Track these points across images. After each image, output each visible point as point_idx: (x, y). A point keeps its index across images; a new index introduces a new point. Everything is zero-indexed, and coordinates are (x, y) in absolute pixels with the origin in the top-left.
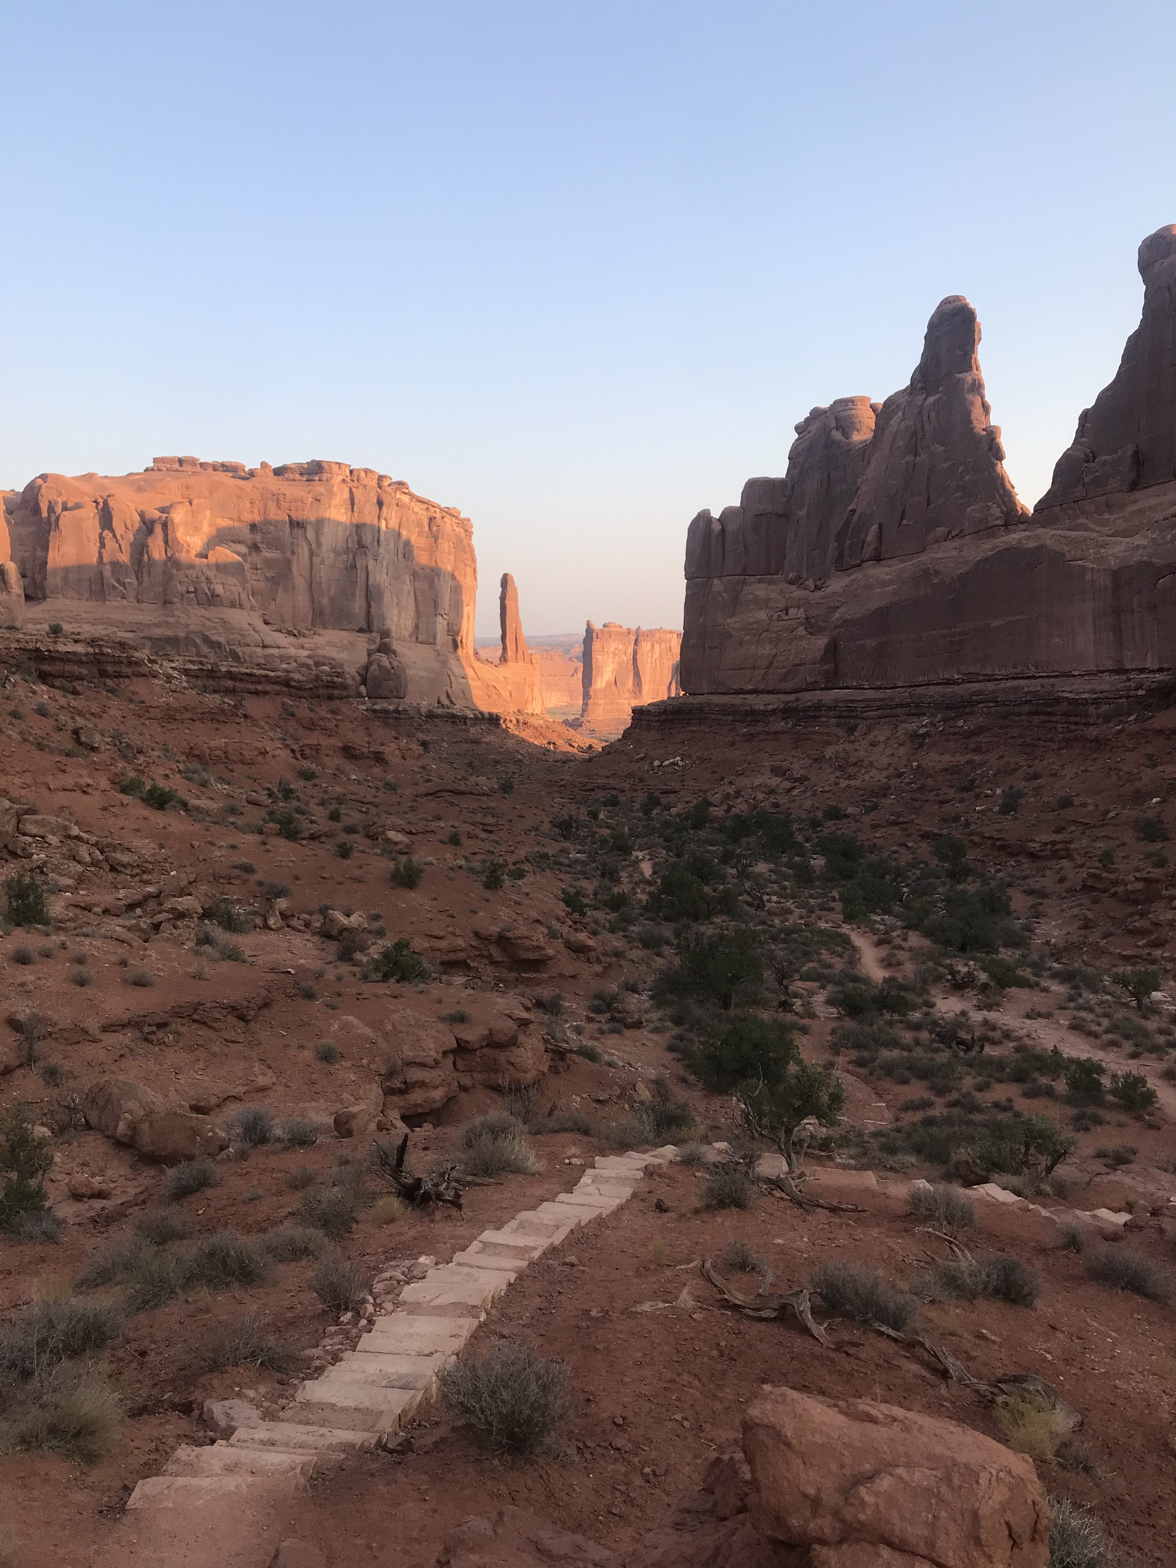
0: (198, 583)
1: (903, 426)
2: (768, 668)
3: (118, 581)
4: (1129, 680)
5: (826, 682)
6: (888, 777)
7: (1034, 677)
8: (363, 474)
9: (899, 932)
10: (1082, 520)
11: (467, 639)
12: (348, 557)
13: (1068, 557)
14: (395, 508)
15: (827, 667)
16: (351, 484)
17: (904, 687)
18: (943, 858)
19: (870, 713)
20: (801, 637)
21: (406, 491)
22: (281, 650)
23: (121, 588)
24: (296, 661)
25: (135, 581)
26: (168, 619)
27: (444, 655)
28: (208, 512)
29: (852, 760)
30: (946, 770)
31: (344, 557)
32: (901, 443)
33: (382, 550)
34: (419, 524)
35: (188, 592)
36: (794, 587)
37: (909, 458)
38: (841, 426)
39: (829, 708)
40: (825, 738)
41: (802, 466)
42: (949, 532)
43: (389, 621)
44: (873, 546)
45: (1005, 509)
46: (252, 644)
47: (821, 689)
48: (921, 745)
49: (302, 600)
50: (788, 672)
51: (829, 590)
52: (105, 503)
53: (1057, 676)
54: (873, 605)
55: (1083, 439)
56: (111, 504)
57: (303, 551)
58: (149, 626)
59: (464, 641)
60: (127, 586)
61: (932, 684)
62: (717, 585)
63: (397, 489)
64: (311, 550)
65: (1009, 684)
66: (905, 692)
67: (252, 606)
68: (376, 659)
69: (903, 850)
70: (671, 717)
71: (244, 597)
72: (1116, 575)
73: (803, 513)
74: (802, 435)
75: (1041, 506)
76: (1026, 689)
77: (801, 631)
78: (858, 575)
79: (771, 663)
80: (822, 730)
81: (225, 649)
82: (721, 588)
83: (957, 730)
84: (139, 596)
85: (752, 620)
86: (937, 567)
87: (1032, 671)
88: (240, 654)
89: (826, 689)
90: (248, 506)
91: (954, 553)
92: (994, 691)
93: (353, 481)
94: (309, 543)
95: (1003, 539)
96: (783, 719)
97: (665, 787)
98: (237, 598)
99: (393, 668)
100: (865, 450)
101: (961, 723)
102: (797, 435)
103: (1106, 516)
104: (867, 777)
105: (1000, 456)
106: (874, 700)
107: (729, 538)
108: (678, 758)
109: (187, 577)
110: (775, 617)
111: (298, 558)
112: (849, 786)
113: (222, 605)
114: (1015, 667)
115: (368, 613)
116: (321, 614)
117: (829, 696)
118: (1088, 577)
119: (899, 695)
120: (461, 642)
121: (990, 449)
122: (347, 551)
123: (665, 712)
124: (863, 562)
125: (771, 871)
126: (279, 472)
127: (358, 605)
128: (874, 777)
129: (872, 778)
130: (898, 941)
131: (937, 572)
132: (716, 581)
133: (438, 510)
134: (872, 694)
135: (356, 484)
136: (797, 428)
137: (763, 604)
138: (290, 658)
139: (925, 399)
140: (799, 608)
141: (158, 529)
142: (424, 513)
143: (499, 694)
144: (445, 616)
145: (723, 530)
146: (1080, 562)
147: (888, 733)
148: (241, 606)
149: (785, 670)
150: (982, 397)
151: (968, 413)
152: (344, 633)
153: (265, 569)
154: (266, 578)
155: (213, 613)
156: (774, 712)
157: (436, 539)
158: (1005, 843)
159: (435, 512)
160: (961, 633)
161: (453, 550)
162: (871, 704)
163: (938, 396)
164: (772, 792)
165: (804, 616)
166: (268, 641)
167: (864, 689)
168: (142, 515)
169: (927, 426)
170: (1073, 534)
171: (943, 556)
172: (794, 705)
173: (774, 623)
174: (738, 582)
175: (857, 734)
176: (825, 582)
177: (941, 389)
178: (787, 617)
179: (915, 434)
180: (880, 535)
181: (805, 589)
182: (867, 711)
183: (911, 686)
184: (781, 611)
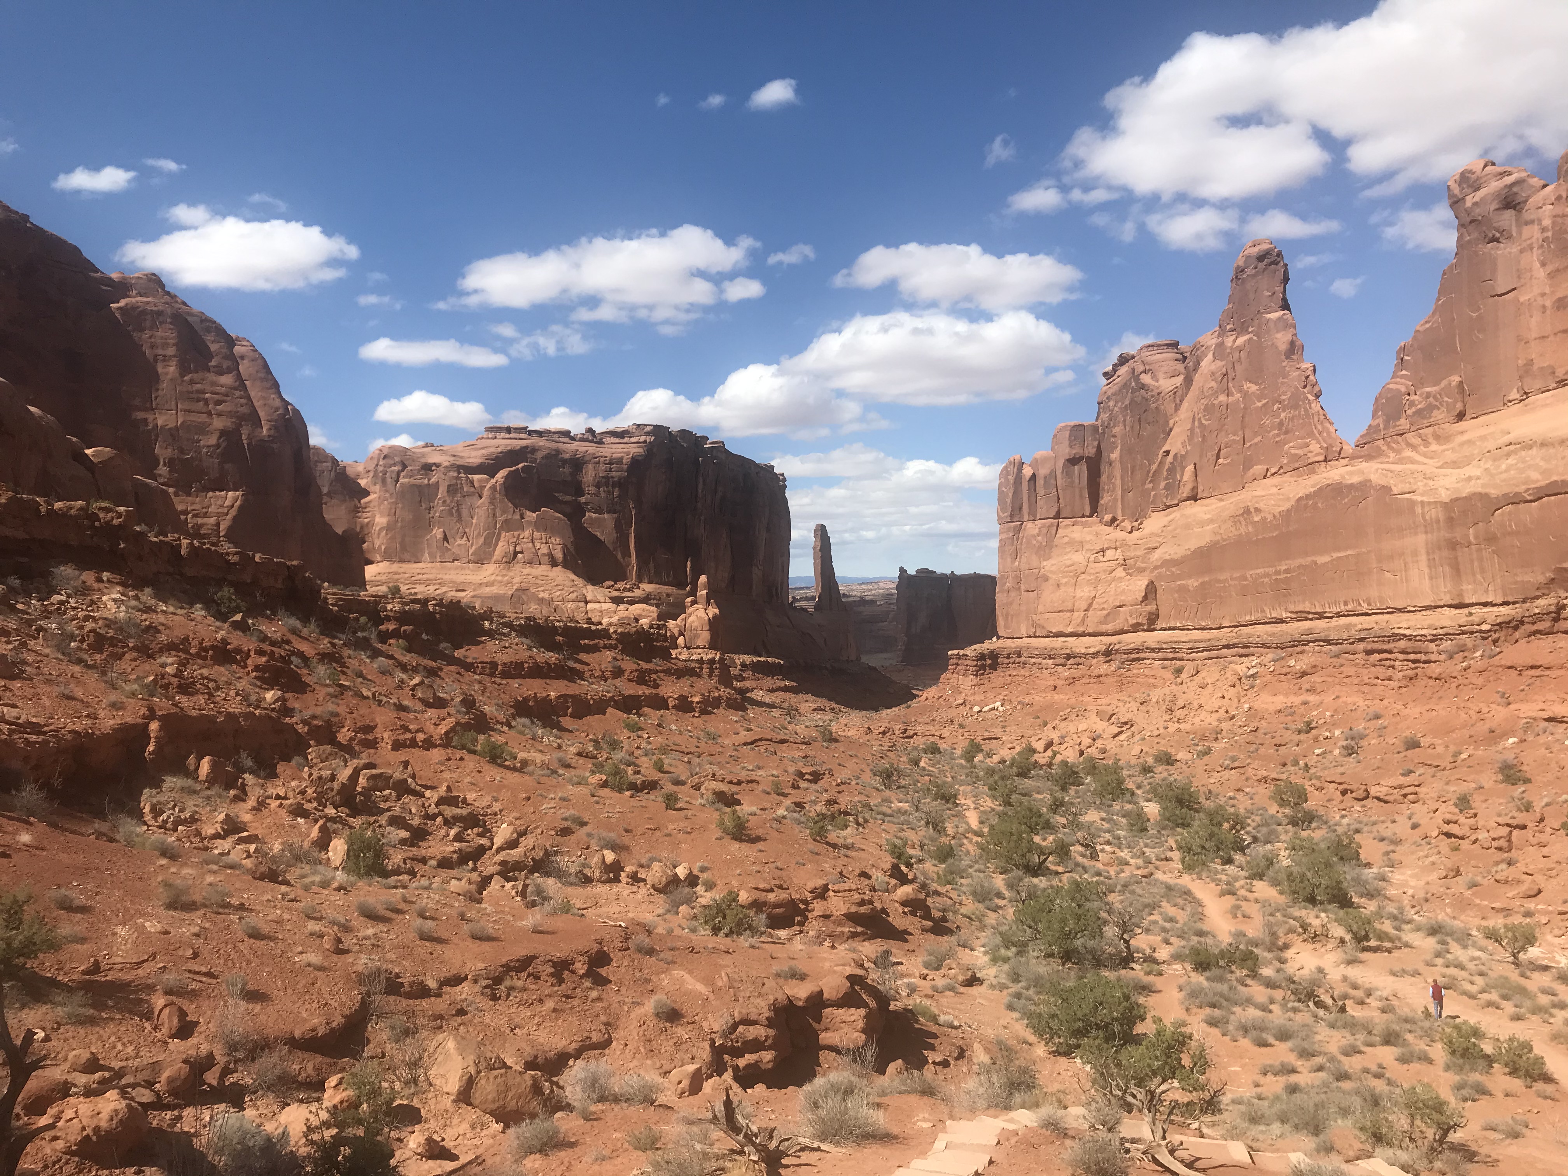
0: (525, 543)
1: (1214, 367)
2: (1087, 610)
4: (1471, 614)
5: (1148, 624)
6: (1219, 720)
7: (1367, 614)
8: (680, 436)
9: (1242, 882)
10: (1408, 453)
11: (781, 588)
12: (668, 514)
13: (1395, 490)
15: (1147, 608)
16: (669, 445)
17: (1231, 626)
18: (1283, 803)
19: (1195, 655)
20: (1121, 578)
21: (723, 450)
25: (466, 542)
29: (1180, 703)
30: (1280, 711)
35: (516, 552)
36: (1109, 529)
37: (1222, 398)
38: (1150, 370)
39: (1153, 650)
40: (1152, 681)
41: (1113, 410)
42: (1268, 470)
44: (1189, 486)
45: (1325, 445)
47: (1144, 631)
48: (1253, 687)
50: (1108, 614)
51: (1146, 531)
53: (1392, 613)
54: (1193, 544)
55: (1402, 373)
58: (481, 585)
61: (1261, 624)
62: (1031, 529)
63: (714, 448)
65: (1343, 621)
66: (1232, 631)
69: (1240, 796)
70: (991, 663)
72: (1447, 506)
73: (1115, 455)
74: (1111, 380)
75: (1363, 441)
76: (1360, 627)
77: (1120, 572)
78: (1175, 514)
79: (1090, 605)
80: (1147, 672)
82: (1035, 531)
83: (1288, 670)
84: (471, 557)
85: (1069, 562)
86: (1257, 505)
87: (1365, 608)
89: (1149, 630)
91: (1274, 490)
92: (1325, 630)
93: (671, 442)
95: (1324, 475)
96: (1106, 662)
97: (986, 734)
100: (1176, 392)
101: (1292, 663)
103: (1433, 448)
104: (1197, 720)
105: (1317, 393)
106: (1200, 641)
107: (1040, 482)
108: (998, 703)
109: (514, 537)
110: (1092, 559)
112: (1179, 730)
114: (1346, 604)
117: (1151, 638)
118: (1419, 510)
119: (1226, 635)
120: (776, 592)
121: (1305, 387)
123: (983, 657)
124: (1179, 502)
125: (1103, 819)
128: (1205, 720)
129: (1202, 721)
130: (1242, 892)
131: (1257, 510)
132: (1030, 525)
133: (753, 466)
134: (1197, 635)
135: (674, 445)
137: (1080, 545)
139: (1235, 341)
140: (1116, 549)
142: (739, 468)
145: (1036, 475)
146: (1408, 496)
147: (1217, 676)
149: (1105, 612)
151: (1280, 352)
156: (1095, 655)
157: (751, 494)
158: (1349, 787)
159: (751, 468)
160: (1287, 571)
161: (767, 504)
162: (1196, 645)
163: (1247, 337)
164: (1098, 737)
165: (1122, 557)
167: (1189, 629)
170: (1398, 467)
171: (1263, 493)
172: (1117, 647)
173: (1091, 565)
174: (1052, 525)
175: (1184, 676)
176: (1141, 523)
177: (1250, 329)
178: (1104, 559)
179: (1226, 374)
180: (1196, 474)
181: (1122, 530)
182: (1192, 652)
183: (1237, 626)
184: (1098, 552)
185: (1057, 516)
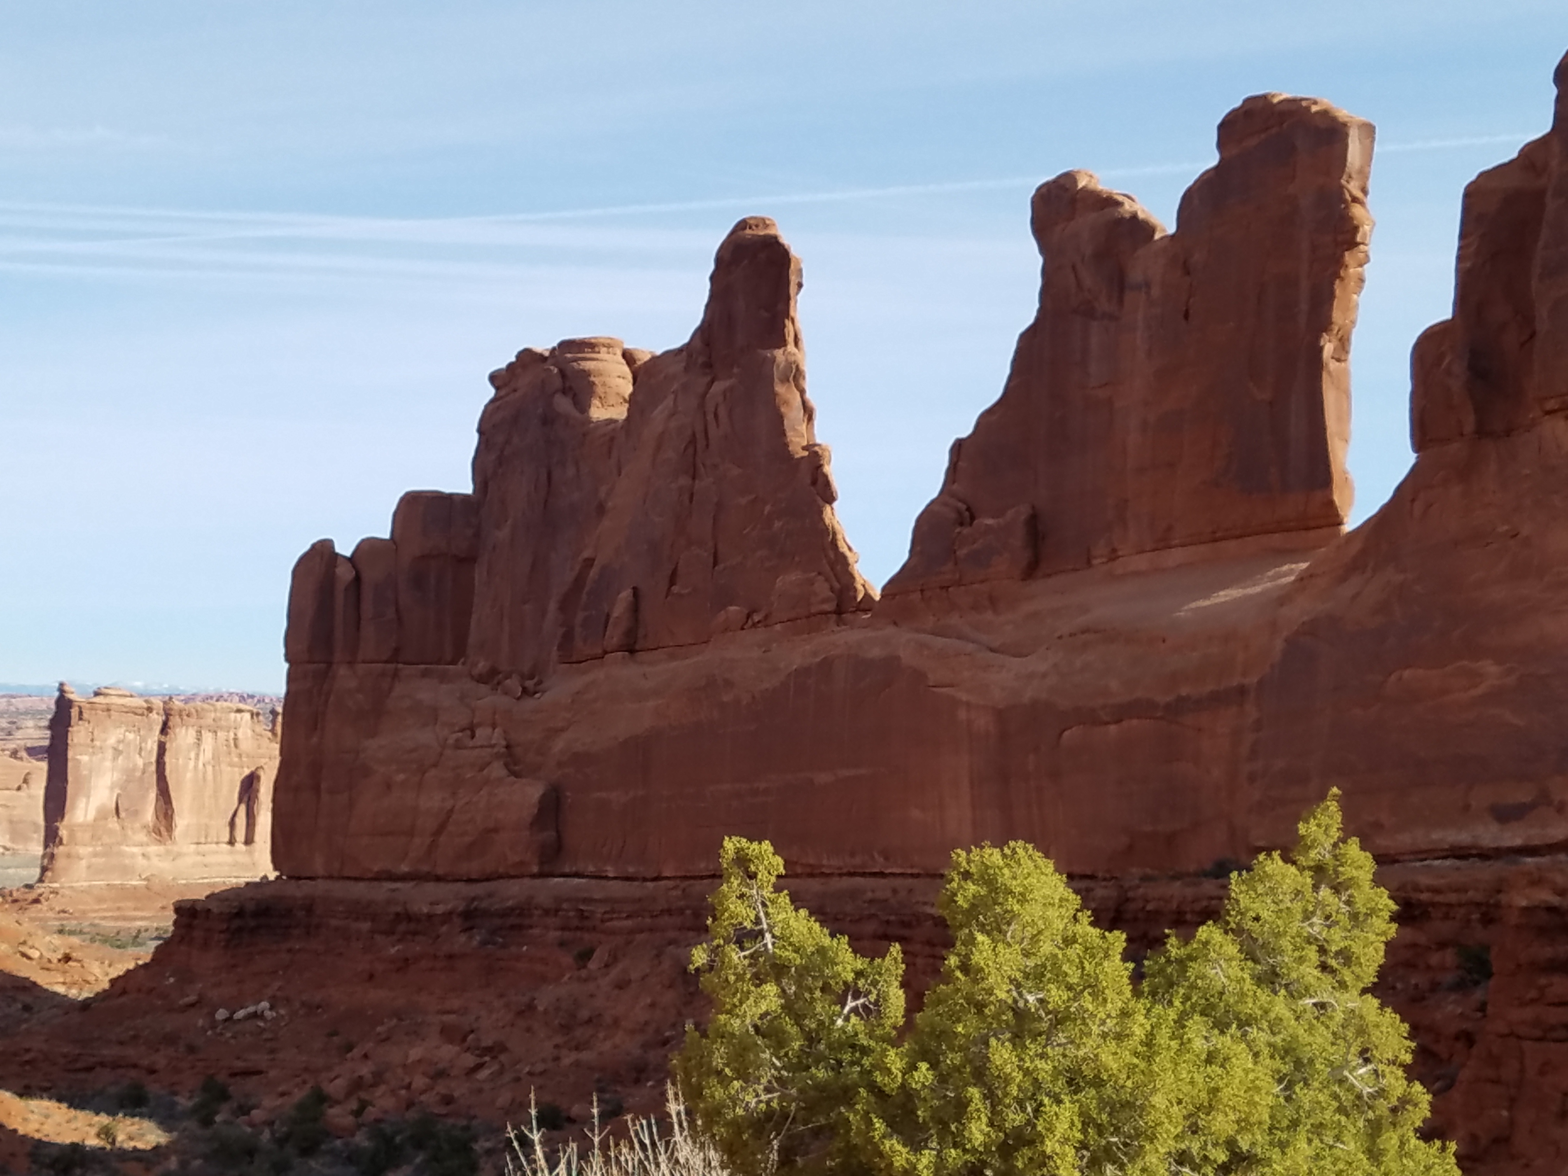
1: (672, 424)
2: (437, 833)
5: (541, 863)
7: (882, 875)
10: (954, 620)
13: (932, 679)
15: (542, 836)
17: (676, 878)
19: (616, 924)
20: (497, 779)
29: (584, 1014)
36: (483, 688)
37: (684, 481)
38: (571, 388)
39: (547, 912)
40: (539, 969)
42: (749, 616)
44: (623, 626)
45: (837, 586)
47: (533, 876)
50: (473, 844)
51: (547, 698)
54: (623, 730)
55: (955, 487)
62: (345, 677)
66: (675, 888)
70: (252, 923)
72: (1002, 717)
74: (503, 392)
75: (893, 587)
77: (498, 770)
78: (598, 673)
79: (443, 825)
80: (533, 952)
82: (353, 684)
85: (409, 745)
86: (728, 675)
87: (879, 863)
89: (541, 875)
91: (757, 652)
95: (833, 637)
96: (465, 930)
100: (613, 440)
102: (491, 392)
103: (989, 615)
104: (608, 1046)
105: (830, 497)
106: (624, 900)
107: (367, 594)
108: (265, 1004)
110: (451, 741)
112: (577, 1064)
114: (852, 854)
117: (545, 890)
118: (962, 716)
119: (667, 892)
121: (814, 483)
123: (240, 914)
124: (606, 652)
131: (729, 684)
132: (343, 671)
134: (618, 889)
136: (494, 378)
137: (430, 716)
139: (710, 385)
140: (494, 726)
145: (358, 579)
146: (949, 690)
149: (468, 839)
150: (802, 392)
151: (779, 419)
156: (447, 917)
162: (619, 906)
163: (730, 383)
164: (441, 1074)
165: (502, 742)
167: (606, 878)
169: (712, 430)
170: (940, 642)
171: (739, 655)
172: (484, 905)
174: (384, 674)
175: (593, 965)
176: (540, 682)
177: (735, 370)
178: (471, 743)
179: (693, 440)
180: (635, 607)
181: (506, 693)
182: (611, 919)
183: (685, 878)
184: (462, 730)
185: (395, 657)
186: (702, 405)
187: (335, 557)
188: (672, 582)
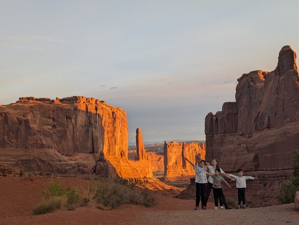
0: (37, 140)
1: (273, 85)
2: (235, 164)
3: (10, 141)
5: (255, 168)
8: (90, 100)
11: (126, 153)
12: (86, 128)
14: (101, 110)
15: (255, 163)
16: (87, 103)
17: (281, 170)
19: (270, 179)
21: (105, 104)
22: (66, 162)
23: (10, 143)
24: (71, 166)
25: (15, 141)
26: (27, 153)
27: (118, 159)
28: (39, 116)
29: (266, 195)
31: (84, 128)
32: (273, 91)
33: (97, 125)
34: (109, 114)
35: (34, 144)
36: (241, 137)
37: (276, 96)
38: (253, 80)
40: (257, 187)
41: (241, 93)
42: (291, 120)
43: (100, 149)
44: (267, 123)
46: (56, 160)
47: (254, 171)
49: (70, 143)
51: (253, 138)
52: (5, 115)
54: (269, 143)
56: (8, 115)
57: (71, 127)
58: (20, 156)
59: (125, 153)
60: (13, 143)
61: (290, 169)
62: (216, 137)
63: (101, 103)
64: (73, 126)
66: (281, 171)
67: (55, 147)
68: (99, 164)
71: (52, 144)
73: (242, 108)
74: (240, 82)
77: (246, 152)
78: (263, 133)
79: (236, 162)
81: (47, 163)
82: (218, 138)
84: (17, 146)
85: (229, 148)
86: (288, 131)
88: (52, 164)
90: (52, 113)
91: (293, 127)
93: (87, 102)
94: (73, 124)
98: (50, 145)
99: (105, 166)
100: (262, 89)
102: (238, 82)
106: (272, 174)
107: (219, 121)
109: (33, 138)
110: (236, 147)
111: (69, 129)
113: (45, 147)
115: (93, 146)
116: (77, 148)
117: (256, 173)
119: (280, 172)
120: (124, 154)
122: (85, 126)
124: (264, 129)
126: (62, 101)
127: (89, 144)
129: (273, 201)
131: (288, 133)
132: (216, 135)
133: (115, 109)
134: (271, 172)
135: (88, 103)
136: (238, 80)
137: (232, 142)
138: (69, 165)
139: (280, 77)
140: (244, 144)
141: (23, 123)
142: (111, 111)
143: (137, 171)
144: (118, 145)
145: (217, 119)
148: (52, 148)
149: (241, 165)
152: (85, 154)
153: (58, 134)
154: (58, 136)
155: (42, 150)
157: (115, 119)
159: (114, 110)
161: (121, 122)
162: (270, 176)
163: (284, 77)
165: (246, 146)
166: (62, 159)
167: (268, 170)
168: (18, 119)
169: (281, 86)
171: (290, 127)
173: (236, 149)
174: (223, 136)
175: (267, 186)
176: (252, 135)
177: (285, 74)
178: (240, 147)
179: (277, 88)
180: (269, 120)
181: (246, 138)
182: (270, 178)
183: (283, 170)
184: (238, 145)
185: (225, 133)
186: (279, 81)
187: (212, 115)
188: (276, 115)
